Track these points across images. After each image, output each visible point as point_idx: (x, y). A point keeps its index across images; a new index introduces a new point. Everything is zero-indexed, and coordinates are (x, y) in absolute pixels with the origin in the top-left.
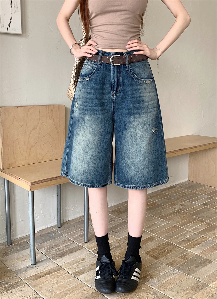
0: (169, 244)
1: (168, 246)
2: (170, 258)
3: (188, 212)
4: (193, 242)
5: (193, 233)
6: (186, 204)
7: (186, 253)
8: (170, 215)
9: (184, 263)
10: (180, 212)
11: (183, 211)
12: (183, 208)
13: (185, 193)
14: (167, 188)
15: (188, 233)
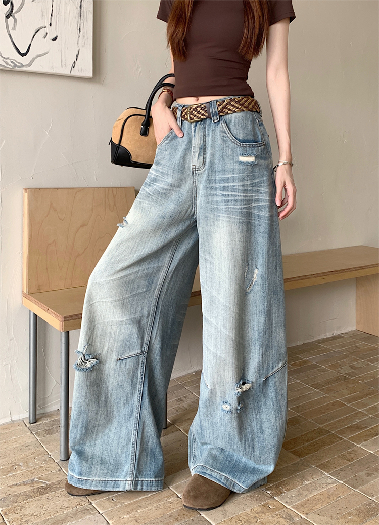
0: (322, 432)
1: (322, 435)
2: (323, 457)
3: (361, 379)
4: (367, 430)
5: (367, 415)
6: (359, 366)
7: (352, 449)
8: (330, 382)
9: (347, 467)
10: (348, 379)
11: (352, 378)
12: (353, 372)
13: (358, 347)
14: (328, 338)
15: (359, 415)
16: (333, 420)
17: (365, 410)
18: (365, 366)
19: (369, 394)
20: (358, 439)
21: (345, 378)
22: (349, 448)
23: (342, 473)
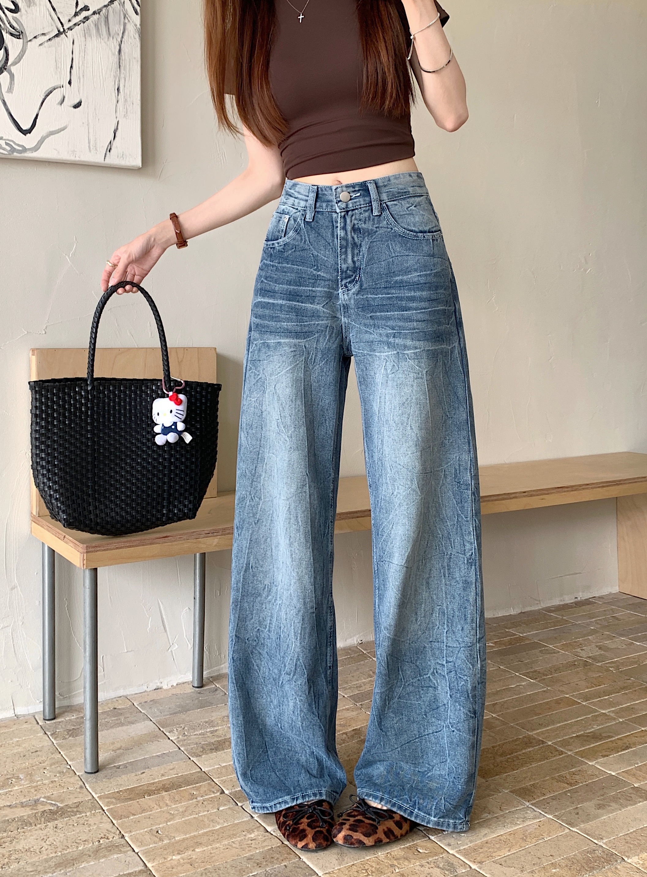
0: (531, 743)
1: (529, 747)
2: (525, 778)
3: (613, 665)
4: (610, 741)
5: (614, 719)
6: (613, 646)
7: (579, 768)
8: (557, 669)
9: (565, 793)
10: (591, 664)
11: (599, 664)
12: (601, 655)
13: (617, 619)
14: (567, 604)
15: (599, 719)
16: (554, 724)
17: (613, 712)
18: (625, 646)
19: (624, 688)
20: (593, 754)
21: (586, 664)
22: (573, 766)
23: (555, 802)
